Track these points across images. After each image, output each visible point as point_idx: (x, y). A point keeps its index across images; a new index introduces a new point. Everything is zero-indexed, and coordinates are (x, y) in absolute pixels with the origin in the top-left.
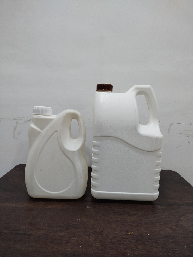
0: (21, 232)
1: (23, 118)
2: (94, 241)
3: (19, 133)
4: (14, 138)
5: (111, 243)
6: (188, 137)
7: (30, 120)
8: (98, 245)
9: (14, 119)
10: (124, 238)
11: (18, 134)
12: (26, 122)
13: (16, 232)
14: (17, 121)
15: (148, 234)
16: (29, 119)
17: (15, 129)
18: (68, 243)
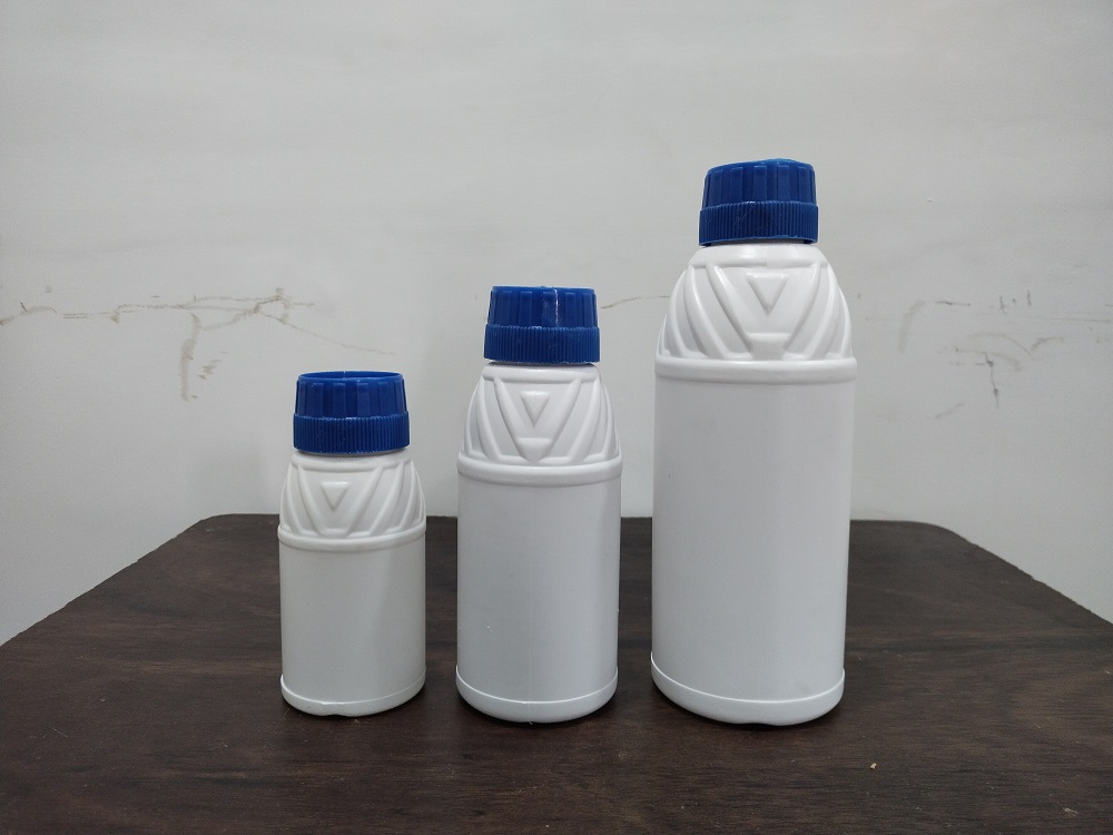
0: (242, 775)
1: (223, 298)
2: (611, 801)
3: (208, 369)
4: (184, 396)
5: (699, 805)
6: (991, 363)
7: (256, 309)
8: (634, 817)
9: (181, 307)
10: (758, 786)
11: (203, 377)
12: (235, 320)
13: (216, 776)
14: (194, 316)
15: (873, 766)
16: (252, 305)
17: (187, 356)
18: (480, 813)
